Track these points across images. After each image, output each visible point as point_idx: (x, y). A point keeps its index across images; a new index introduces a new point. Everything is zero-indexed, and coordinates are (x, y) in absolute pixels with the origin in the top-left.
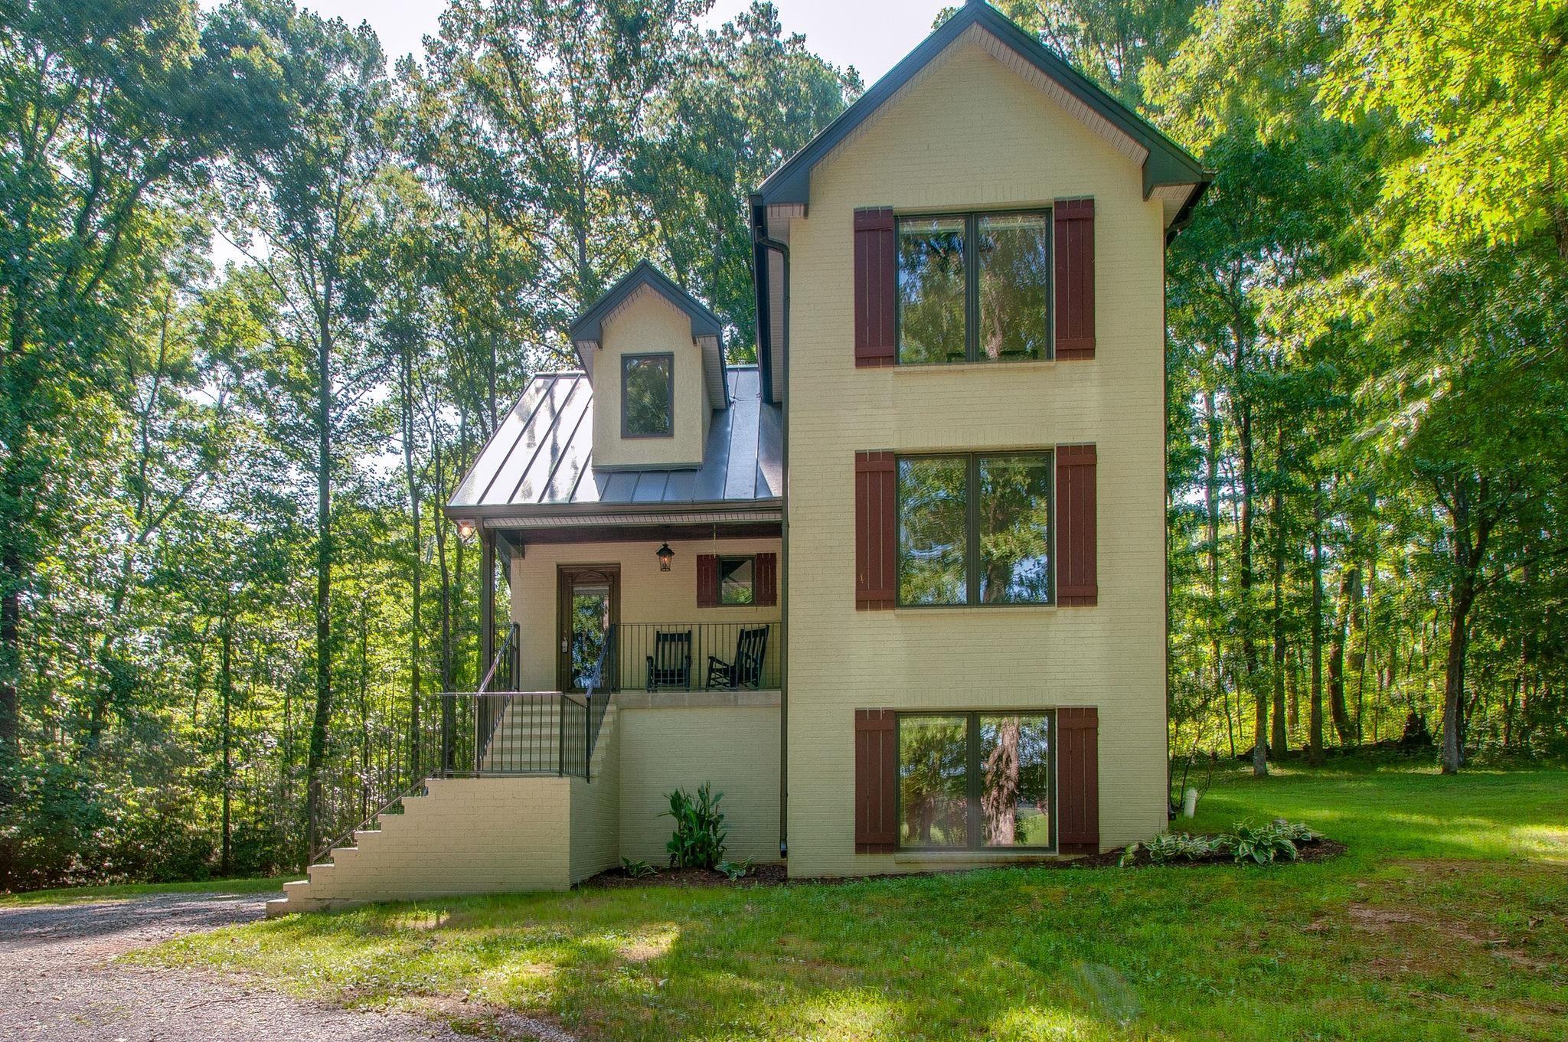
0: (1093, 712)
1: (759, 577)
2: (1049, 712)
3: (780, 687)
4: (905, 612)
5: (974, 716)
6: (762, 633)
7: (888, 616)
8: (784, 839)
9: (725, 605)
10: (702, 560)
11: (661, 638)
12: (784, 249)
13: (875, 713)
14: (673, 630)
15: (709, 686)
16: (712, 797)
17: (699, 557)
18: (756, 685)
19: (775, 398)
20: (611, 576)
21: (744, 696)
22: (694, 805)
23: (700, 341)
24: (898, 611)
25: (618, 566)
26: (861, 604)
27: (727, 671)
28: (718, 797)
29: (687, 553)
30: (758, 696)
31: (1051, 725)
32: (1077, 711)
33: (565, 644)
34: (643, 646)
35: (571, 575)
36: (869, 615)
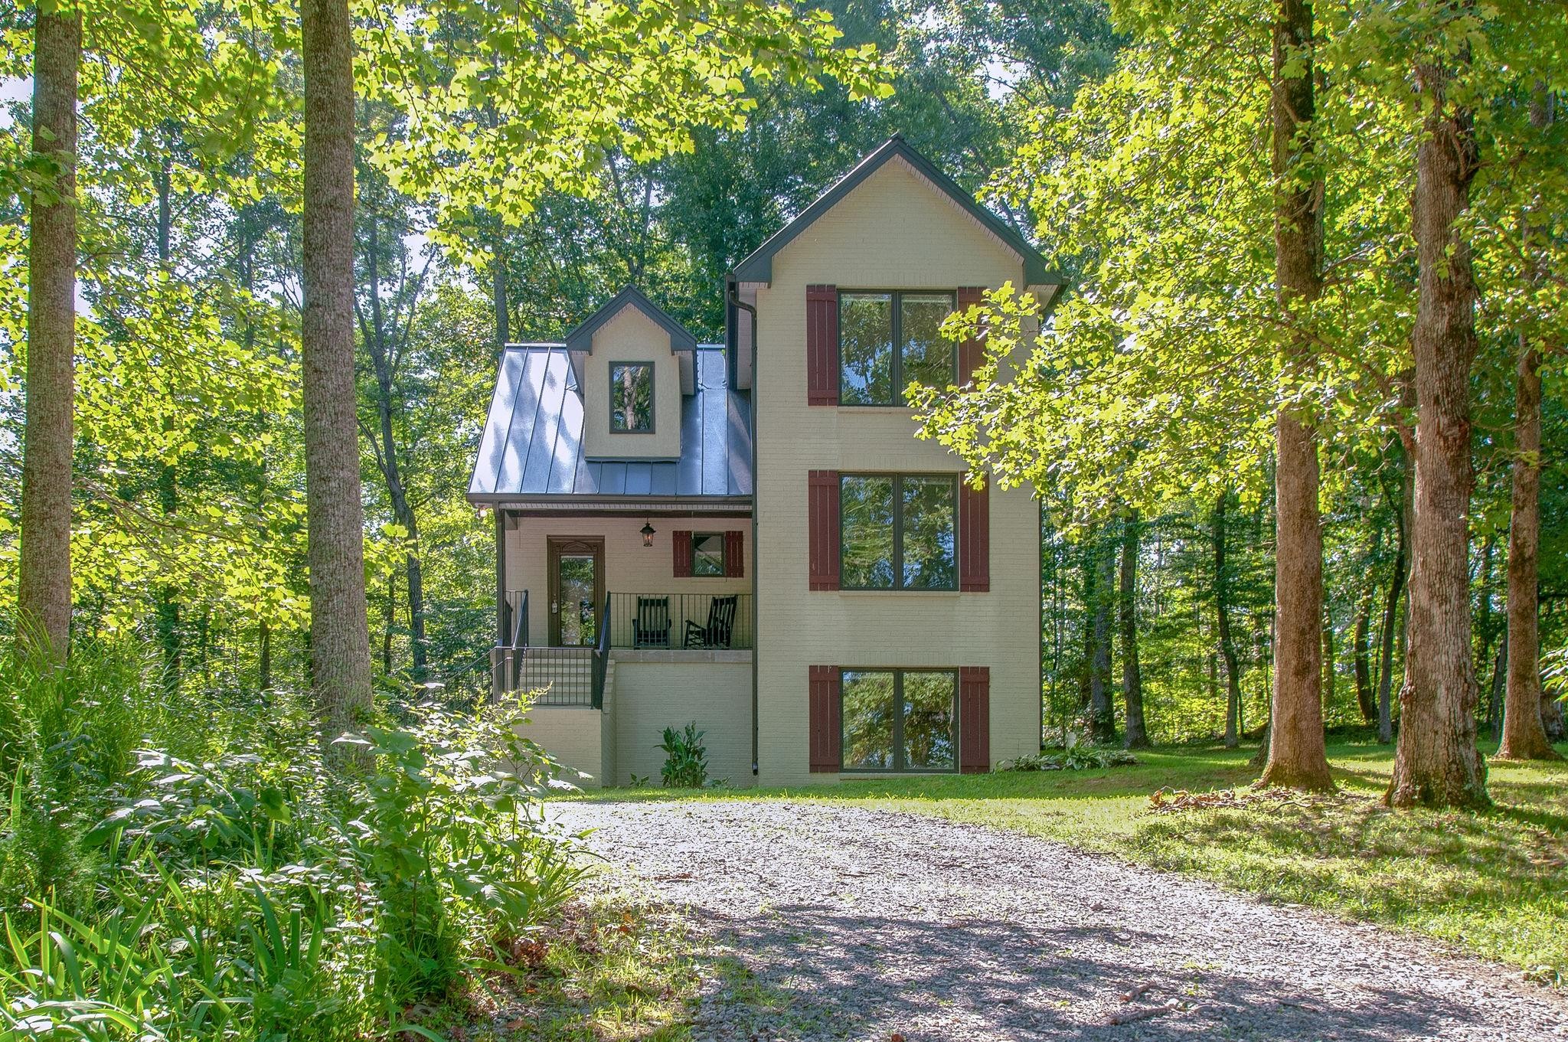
0: (986, 670)
1: (728, 551)
2: (955, 670)
3: (750, 648)
4: (847, 593)
5: (899, 672)
6: (733, 600)
7: (835, 595)
8: (755, 761)
9: (698, 576)
10: (678, 535)
11: (643, 603)
12: (752, 310)
13: (824, 668)
14: (652, 597)
15: (686, 645)
16: (697, 732)
17: (675, 533)
18: (728, 645)
19: (739, 386)
20: (596, 547)
21: (718, 654)
22: (682, 740)
23: (678, 354)
24: (842, 592)
25: (603, 539)
26: (813, 587)
27: (702, 633)
28: (701, 734)
29: (665, 529)
30: (731, 654)
31: (956, 680)
32: (975, 669)
33: (555, 606)
34: (627, 611)
35: (559, 544)
36: (820, 594)
